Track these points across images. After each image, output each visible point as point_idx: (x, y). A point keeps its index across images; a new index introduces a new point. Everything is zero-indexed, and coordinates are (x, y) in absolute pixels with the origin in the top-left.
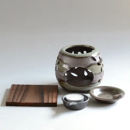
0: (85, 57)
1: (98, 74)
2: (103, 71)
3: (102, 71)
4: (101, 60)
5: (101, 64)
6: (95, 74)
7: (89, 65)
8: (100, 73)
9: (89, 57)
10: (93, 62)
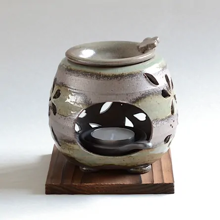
0: (128, 75)
1: (163, 120)
2: (175, 113)
3: (173, 112)
4: (170, 83)
5: (172, 95)
6: (156, 120)
7: (139, 95)
8: (169, 117)
9: (139, 73)
10: (150, 87)
